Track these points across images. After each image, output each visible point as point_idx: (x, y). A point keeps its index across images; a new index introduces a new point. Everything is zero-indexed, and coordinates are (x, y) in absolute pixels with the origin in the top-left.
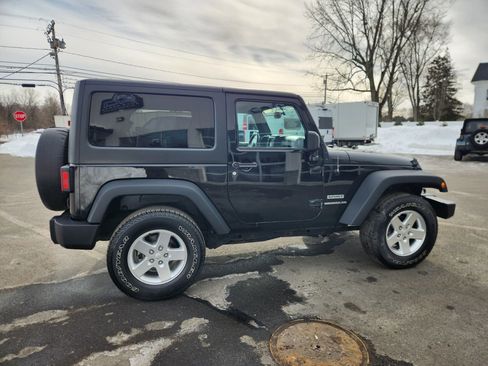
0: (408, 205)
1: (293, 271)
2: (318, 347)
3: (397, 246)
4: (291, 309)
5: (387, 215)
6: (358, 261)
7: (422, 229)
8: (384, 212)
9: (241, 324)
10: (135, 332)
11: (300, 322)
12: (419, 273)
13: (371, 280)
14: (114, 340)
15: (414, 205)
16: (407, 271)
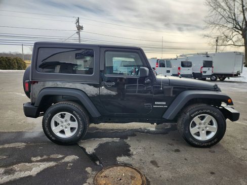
0: (205, 111)
1: (138, 140)
2: (120, 179)
3: (198, 134)
4: (121, 159)
5: (190, 115)
6: (177, 140)
7: (215, 126)
8: (188, 114)
9: (92, 162)
10: (45, 157)
11: (121, 166)
12: (210, 151)
13: (177, 151)
14: (34, 159)
15: (208, 111)
16: (203, 149)
